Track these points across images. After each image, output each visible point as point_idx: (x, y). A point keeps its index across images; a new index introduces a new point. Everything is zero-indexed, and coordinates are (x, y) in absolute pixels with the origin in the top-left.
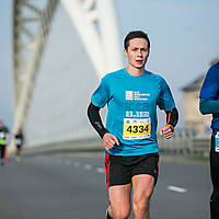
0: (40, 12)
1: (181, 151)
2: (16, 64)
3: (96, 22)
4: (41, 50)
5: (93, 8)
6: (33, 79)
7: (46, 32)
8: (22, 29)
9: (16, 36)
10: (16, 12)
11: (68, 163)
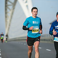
0: (12, 3)
1: (50, 40)
2: (6, 17)
3: (27, 6)
4: (13, 13)
5: (26, 2)
6: (10, 21)
7: (14, 9)
8: (8, 8)
9: (6, 10)
10: (6, 3)
11: (20, 43)
